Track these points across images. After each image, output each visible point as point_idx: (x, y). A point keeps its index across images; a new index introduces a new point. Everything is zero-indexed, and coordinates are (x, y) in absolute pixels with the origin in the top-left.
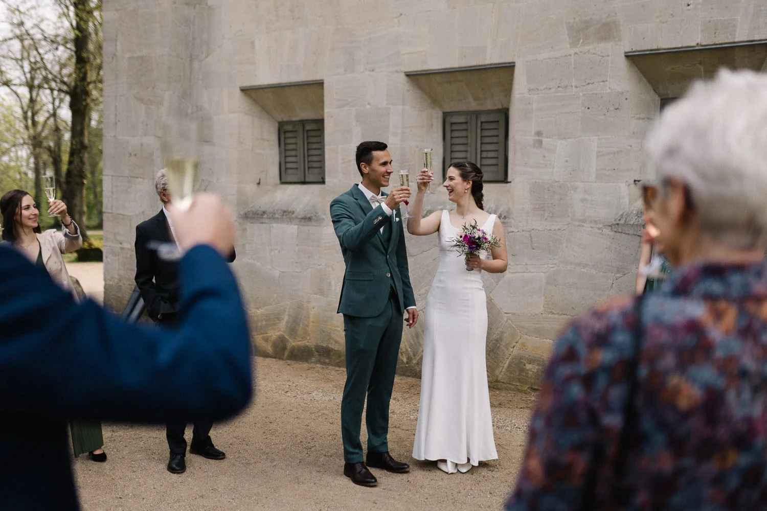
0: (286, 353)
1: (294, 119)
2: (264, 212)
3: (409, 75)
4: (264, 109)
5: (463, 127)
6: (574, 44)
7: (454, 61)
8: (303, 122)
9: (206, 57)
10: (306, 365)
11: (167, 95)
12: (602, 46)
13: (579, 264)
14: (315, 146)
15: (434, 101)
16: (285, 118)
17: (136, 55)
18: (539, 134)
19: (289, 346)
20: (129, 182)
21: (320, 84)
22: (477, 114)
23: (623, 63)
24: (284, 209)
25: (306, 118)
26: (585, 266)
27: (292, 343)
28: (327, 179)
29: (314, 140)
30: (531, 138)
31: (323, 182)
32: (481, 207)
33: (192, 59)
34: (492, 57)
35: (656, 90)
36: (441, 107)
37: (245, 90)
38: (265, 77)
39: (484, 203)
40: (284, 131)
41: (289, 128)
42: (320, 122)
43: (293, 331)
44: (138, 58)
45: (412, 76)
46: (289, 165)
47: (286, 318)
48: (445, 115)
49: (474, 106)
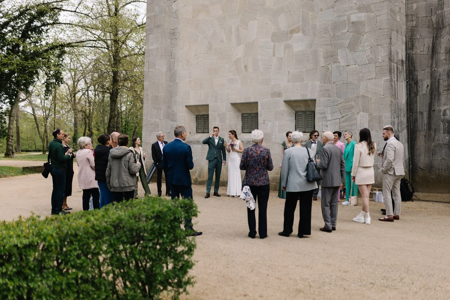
0: (198, 183)
1: (201, 114)
2: (192, 141)
3: (231, 104)
4: (192, 111)
5: (247, 117)
6: (272, 97)
7: (243, 101)
8: (203, 115)
9: (176, 96)
10: (203, 186)
11: (163, 107)
12: (278, 98)
13: (275, 155)
14: (206, 122)
15: (239, 111)
16: (198, 114)
17: (154, 95)
18: (264, 120)
19: (198, 181)
20: (151, 133)
21: (208, 105)
22: (250, 114)
23: (283, 103)
24: (197, 140)
25: (204, 114)
26: (276, 155)
27: (199, 180)
28: (210, 132)
29: (206, 120)
30: (262, 122)
31: (209, 133)
32: (237, 139)
33: (171, 97)
34: (252, 100)
35: (293, 109)
36: (241, 112)
37: (186, 106)
38: (192, 103)
39: (238, 138)
40: (198, 118)
41: (199, 117)
42: (208, 115)
43: (200, 176)
44: (155, 96)
45: (233, 104)
46: (199, 128)
47: (198, 172)
48: (242, 114)
49: (250, 112)
